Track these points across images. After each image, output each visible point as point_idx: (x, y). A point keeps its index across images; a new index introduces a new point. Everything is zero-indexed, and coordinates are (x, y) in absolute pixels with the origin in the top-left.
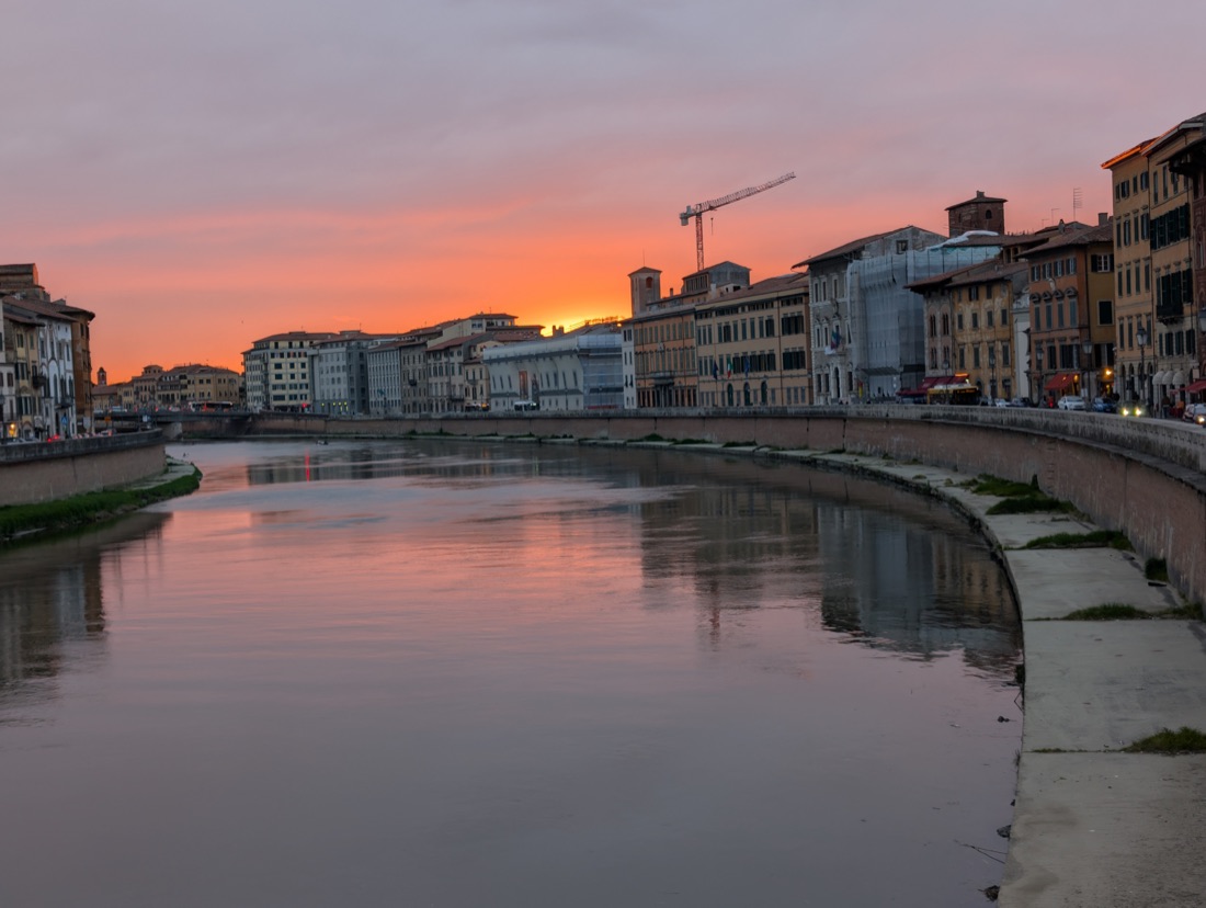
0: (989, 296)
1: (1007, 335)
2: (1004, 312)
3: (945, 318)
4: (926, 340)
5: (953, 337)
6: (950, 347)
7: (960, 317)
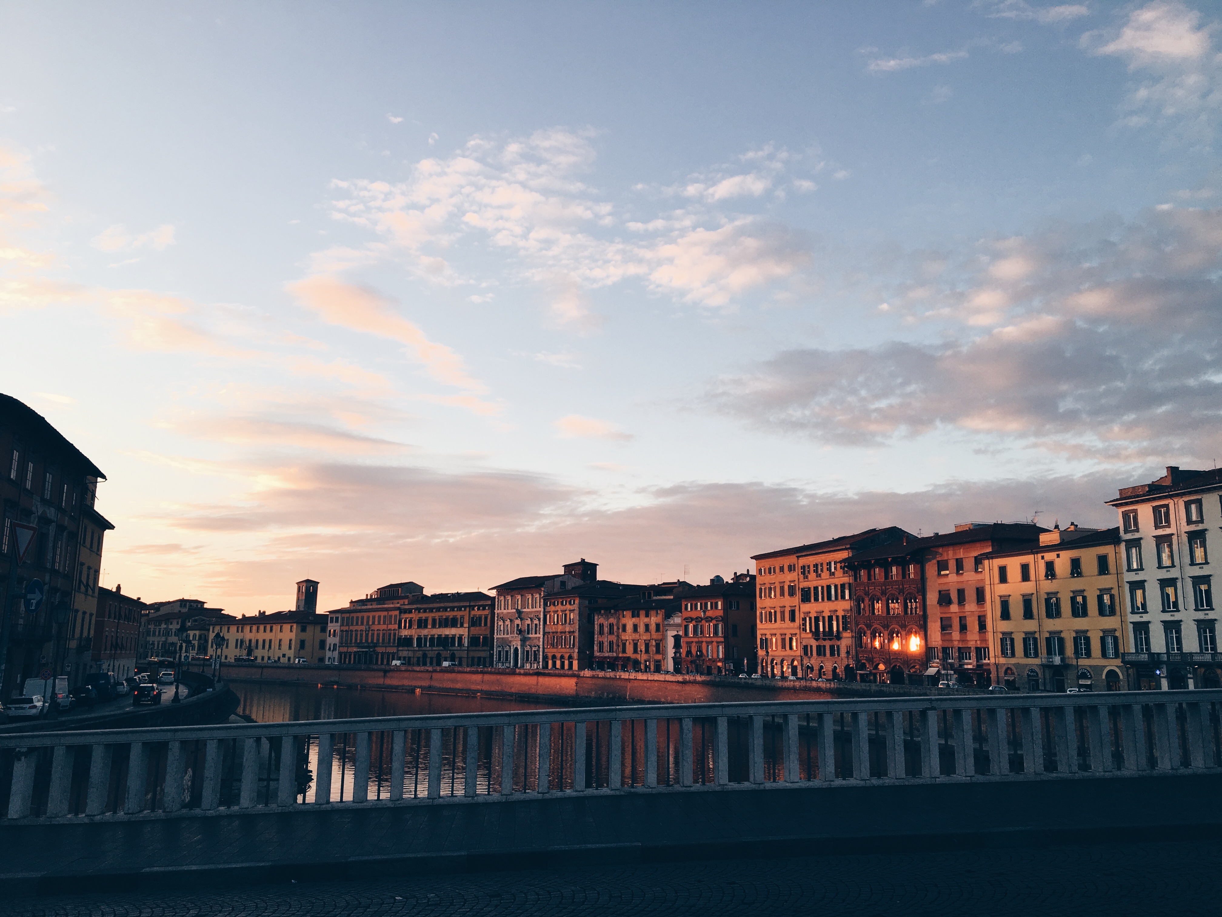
0: (647, 615)
1: (660, 637)
2: (658, 626)
3: (611, 626)
4: (596, 636)
5: (618, 636)
6: (615, 641)
7: (624, 626)
